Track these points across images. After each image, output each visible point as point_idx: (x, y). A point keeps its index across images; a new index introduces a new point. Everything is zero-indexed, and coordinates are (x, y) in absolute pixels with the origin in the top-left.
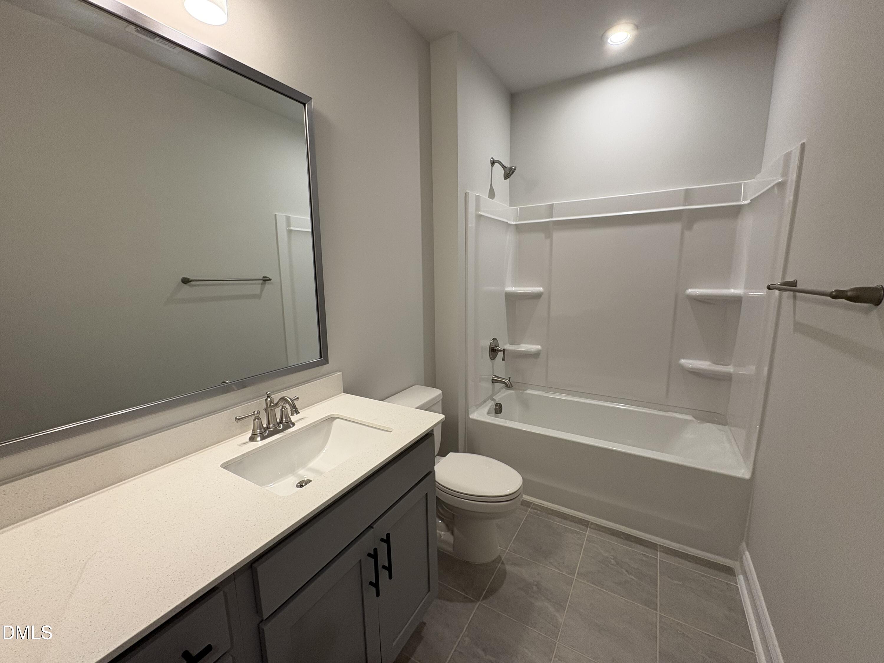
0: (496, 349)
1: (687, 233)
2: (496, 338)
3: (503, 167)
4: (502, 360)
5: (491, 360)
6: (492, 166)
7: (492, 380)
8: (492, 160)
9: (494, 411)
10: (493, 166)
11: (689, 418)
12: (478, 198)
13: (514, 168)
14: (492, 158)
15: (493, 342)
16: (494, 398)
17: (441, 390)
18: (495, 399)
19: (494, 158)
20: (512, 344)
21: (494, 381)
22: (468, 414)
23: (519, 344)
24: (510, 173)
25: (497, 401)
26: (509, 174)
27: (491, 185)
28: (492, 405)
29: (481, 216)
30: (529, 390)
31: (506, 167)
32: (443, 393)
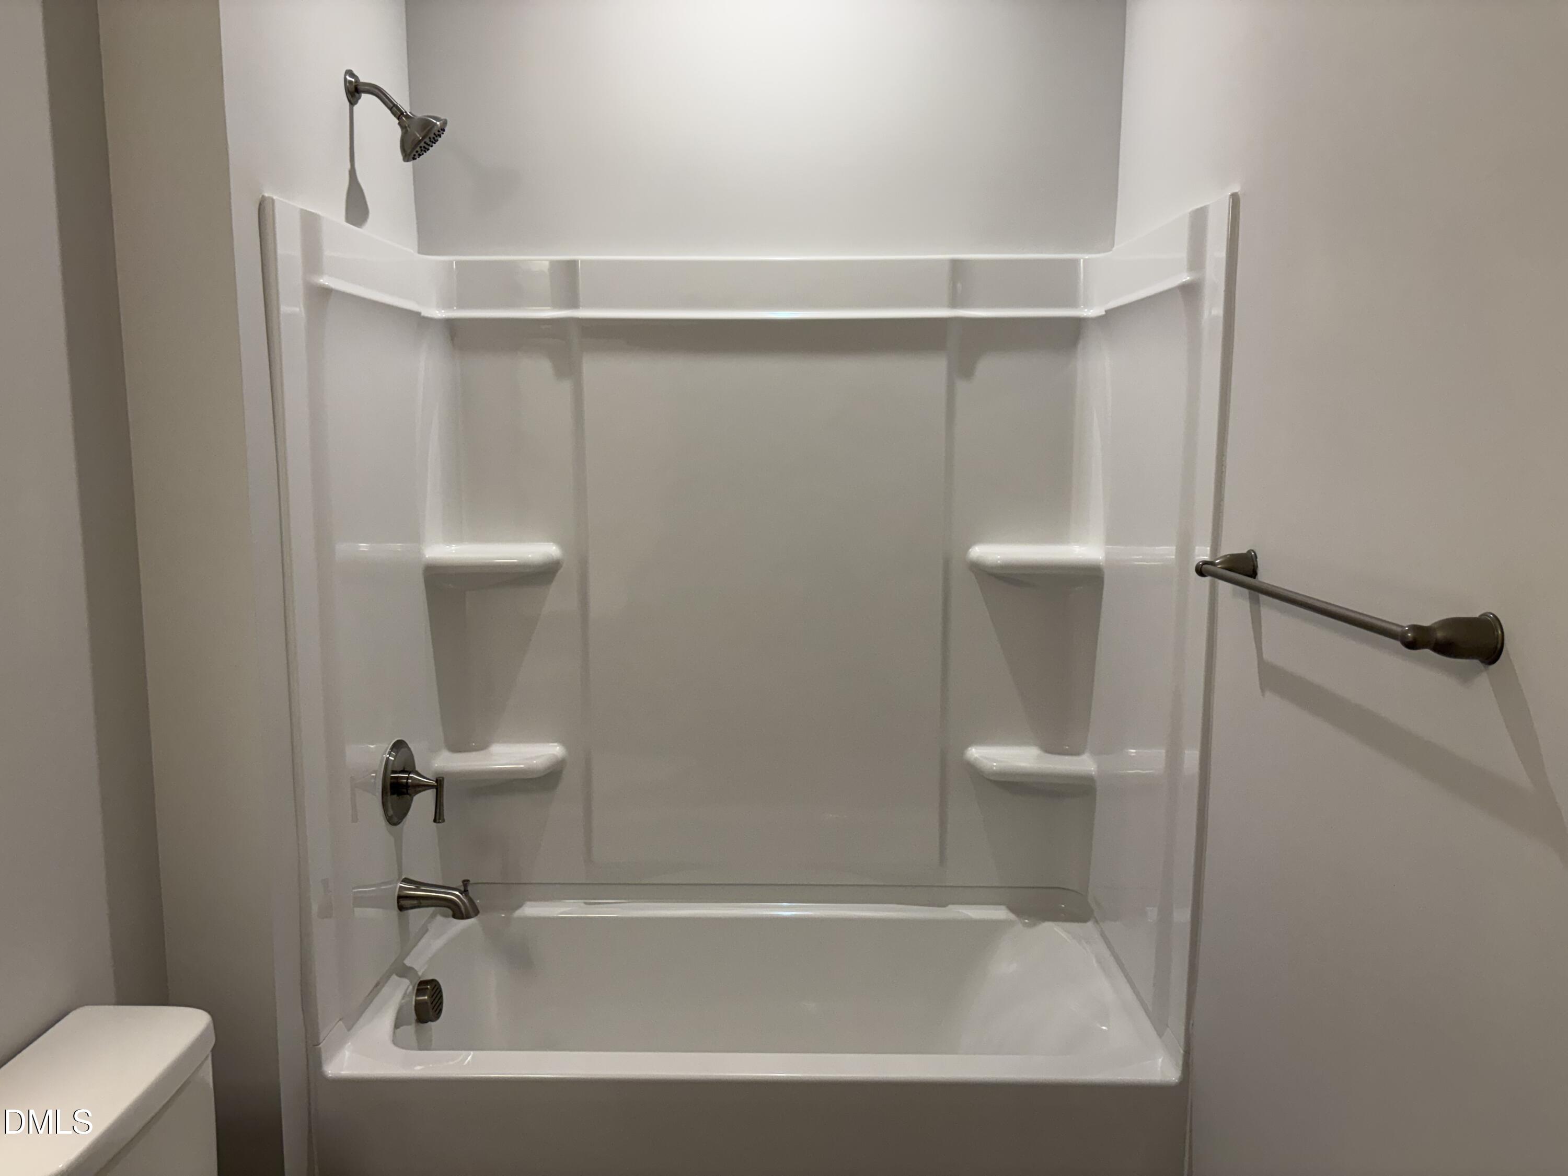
0: (407, 782)
1: (962, 386)
2: (404, 739)
3: (392, 105)
4: (435, 821)
5: (390, 826)
6: (349, 101)
7: (400, 897)
8: (348, 78)
9: (413, 1016)
10: (356, 103)
11: (1000, 913)
12: (310, 223)
13: (438, 123)
14: (350, 73)
15: (395, 757)
16: (408, 962)
17: (209, 1012)
18: (411, 969)
19: (356, 73)
20: (457, 746)
21: (404, 902)
22: (319, 1065)
23: (483, 746)
24: (427, 140)
25: (420, 974)
26: (422, 144)
27: (352, 173)
28: (405, 994)
29: (326, 292)
30: (528, 903)
31: (407, 116)
32: (217, 1024)
